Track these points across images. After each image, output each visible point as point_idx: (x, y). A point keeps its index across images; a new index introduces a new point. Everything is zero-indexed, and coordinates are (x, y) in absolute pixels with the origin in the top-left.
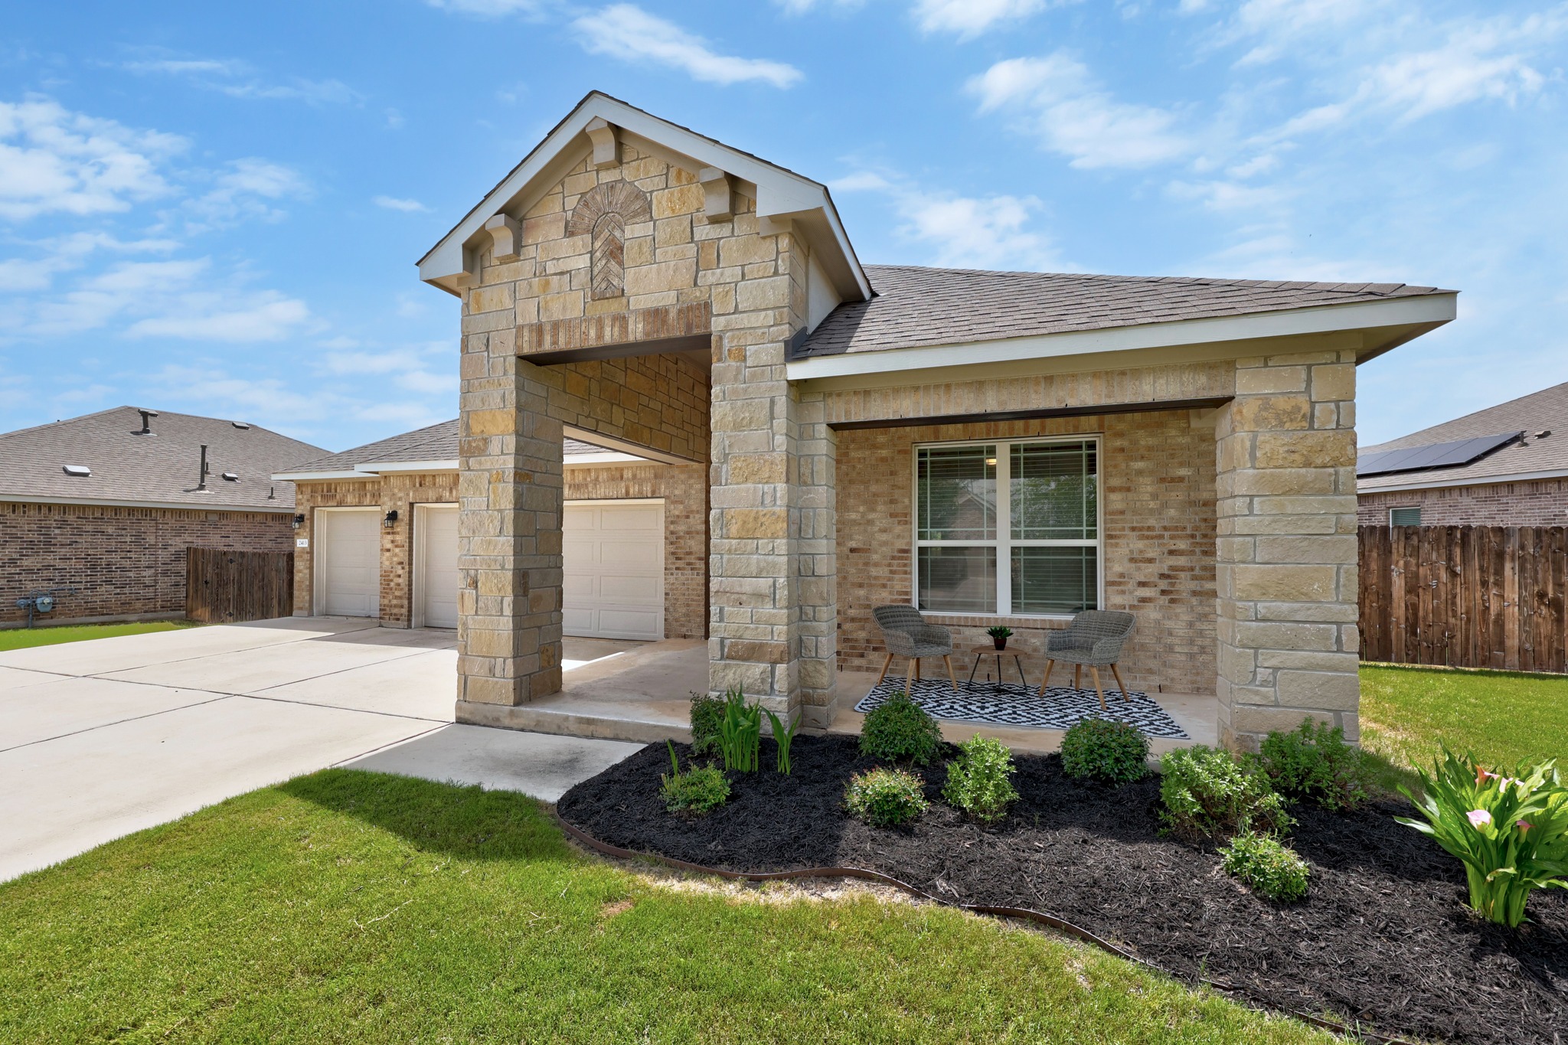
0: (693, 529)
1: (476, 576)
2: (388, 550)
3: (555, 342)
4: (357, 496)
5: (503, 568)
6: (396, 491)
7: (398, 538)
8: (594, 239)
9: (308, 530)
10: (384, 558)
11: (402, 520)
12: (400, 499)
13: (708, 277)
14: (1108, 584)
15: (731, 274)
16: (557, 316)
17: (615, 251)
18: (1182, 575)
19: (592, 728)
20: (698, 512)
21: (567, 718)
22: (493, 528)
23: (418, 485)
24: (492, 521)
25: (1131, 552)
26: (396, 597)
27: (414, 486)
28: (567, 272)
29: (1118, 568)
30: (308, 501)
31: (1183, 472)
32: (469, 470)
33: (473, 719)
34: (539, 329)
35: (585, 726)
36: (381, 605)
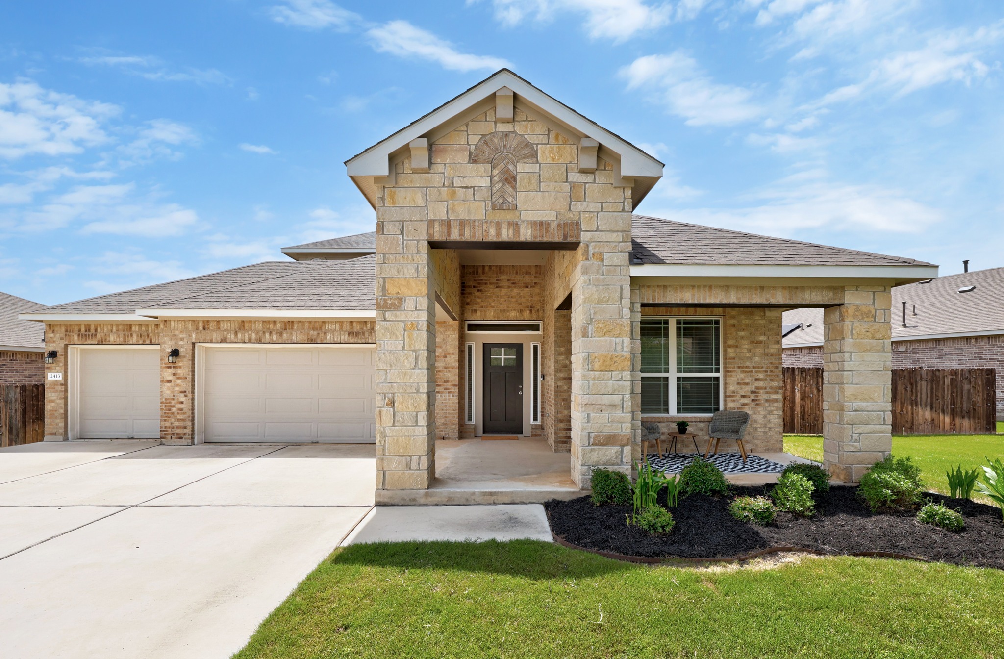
0: (450, 365)
1: (393, 397)
2: (170, 381)
3: (462, 235)
4: (121, 336)
5: (418, 392)
6: (177, 332)
7: (179, 371)
8: (493, 168)
9: (61, 365)
10: (165, 388)
11: (185, 357)
12: (182, 339)
13: (578, 206)
14: (726, 396)
15: (594, 206)
16: (463, 216)
17: (510, 179)
18: (761, 391)
19: (494, 498)
20: (453, 354)
21: (474, 493)
22: (408, 363)
23: (201, 328)
24: (407, 358)
25: (738, 379)
26: (178, 420)
27: (197, 329)
28: (471, 187)
29: (731, 388)
30: (62, 339)
31: (762, 338)
32: (385, 320)
33: (393, 502)
34: (448, 224)
35: (488, 497)
36: (161, 427)
